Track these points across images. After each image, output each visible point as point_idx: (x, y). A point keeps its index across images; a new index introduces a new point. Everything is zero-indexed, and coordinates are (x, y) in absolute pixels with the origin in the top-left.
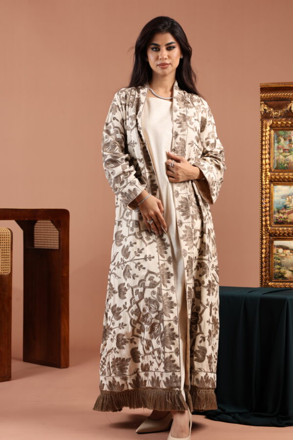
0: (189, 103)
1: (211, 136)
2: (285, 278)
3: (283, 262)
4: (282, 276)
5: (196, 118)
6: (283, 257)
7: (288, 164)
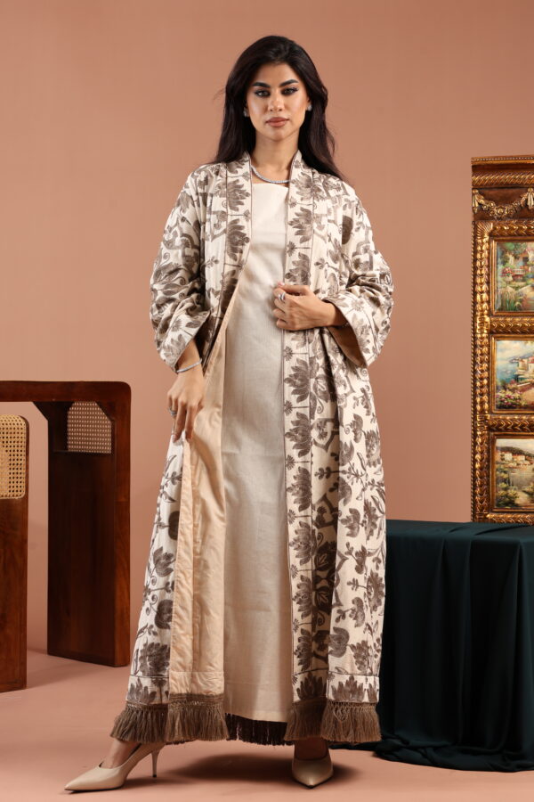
0: (319, 190)
1: (362, 249)
2: (517, 505)
3: (513, 477)
4: (510, 503)
5: (331, 218)
6: (512, 468)
7: (521, 301)
